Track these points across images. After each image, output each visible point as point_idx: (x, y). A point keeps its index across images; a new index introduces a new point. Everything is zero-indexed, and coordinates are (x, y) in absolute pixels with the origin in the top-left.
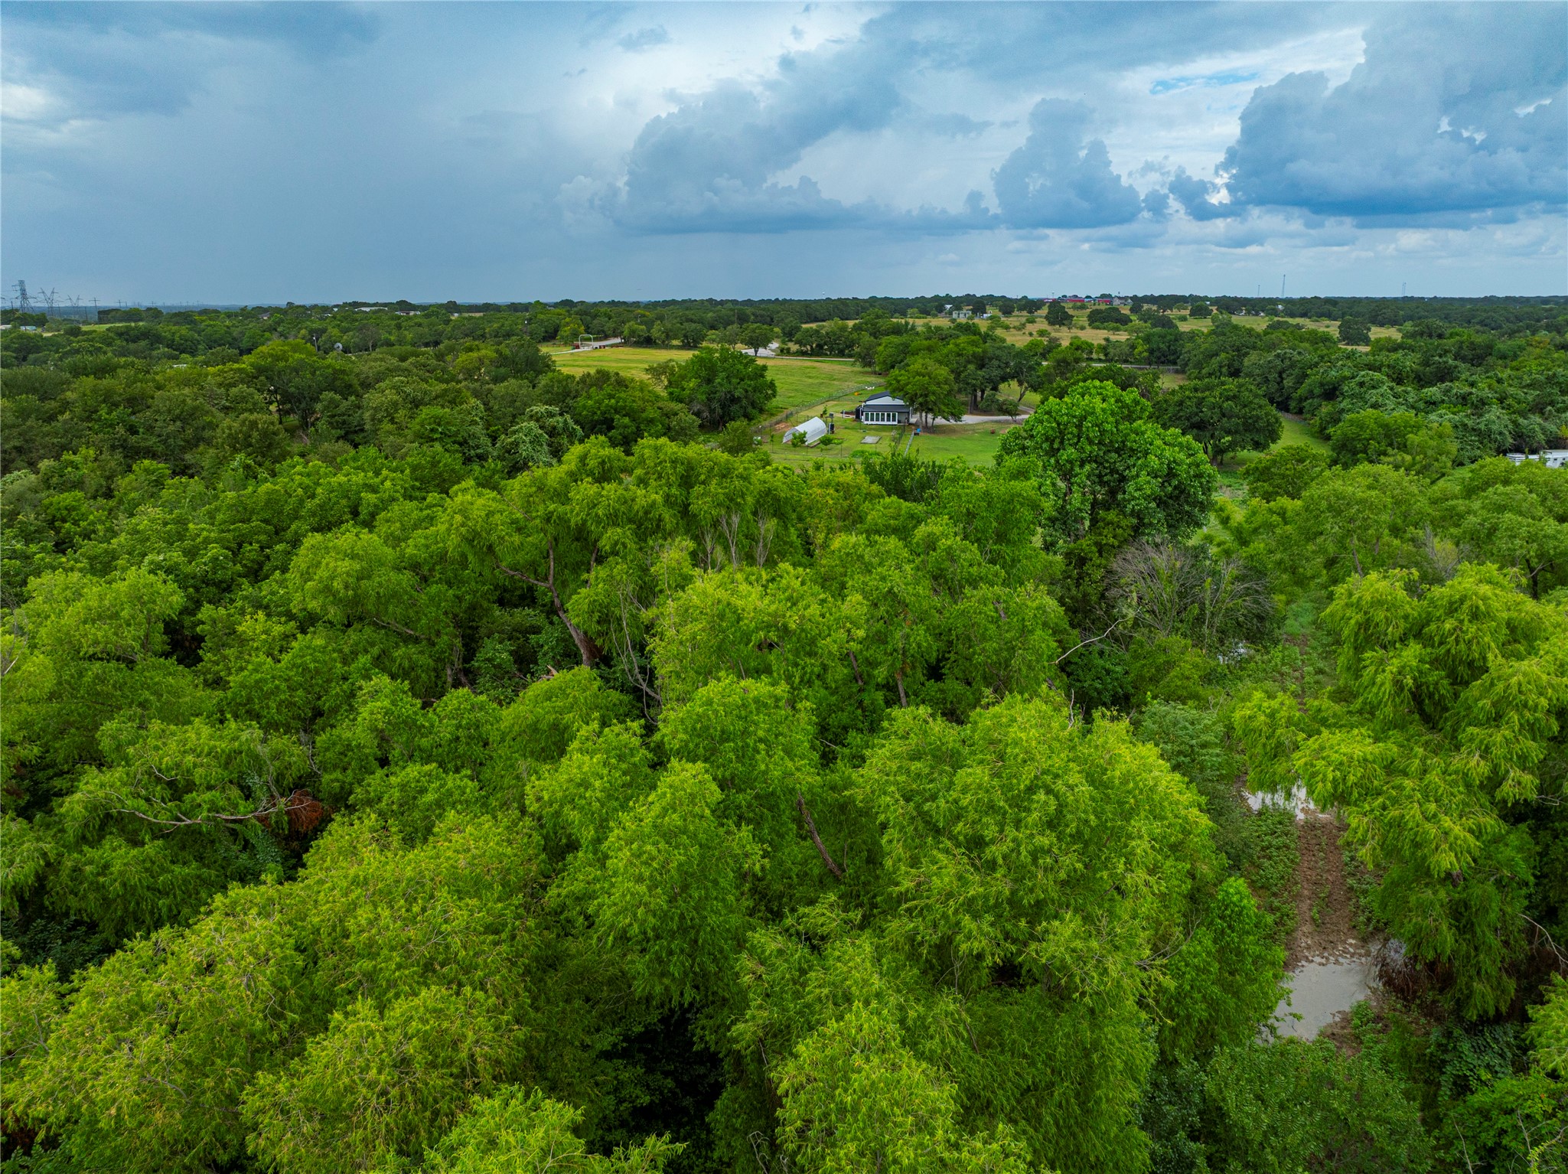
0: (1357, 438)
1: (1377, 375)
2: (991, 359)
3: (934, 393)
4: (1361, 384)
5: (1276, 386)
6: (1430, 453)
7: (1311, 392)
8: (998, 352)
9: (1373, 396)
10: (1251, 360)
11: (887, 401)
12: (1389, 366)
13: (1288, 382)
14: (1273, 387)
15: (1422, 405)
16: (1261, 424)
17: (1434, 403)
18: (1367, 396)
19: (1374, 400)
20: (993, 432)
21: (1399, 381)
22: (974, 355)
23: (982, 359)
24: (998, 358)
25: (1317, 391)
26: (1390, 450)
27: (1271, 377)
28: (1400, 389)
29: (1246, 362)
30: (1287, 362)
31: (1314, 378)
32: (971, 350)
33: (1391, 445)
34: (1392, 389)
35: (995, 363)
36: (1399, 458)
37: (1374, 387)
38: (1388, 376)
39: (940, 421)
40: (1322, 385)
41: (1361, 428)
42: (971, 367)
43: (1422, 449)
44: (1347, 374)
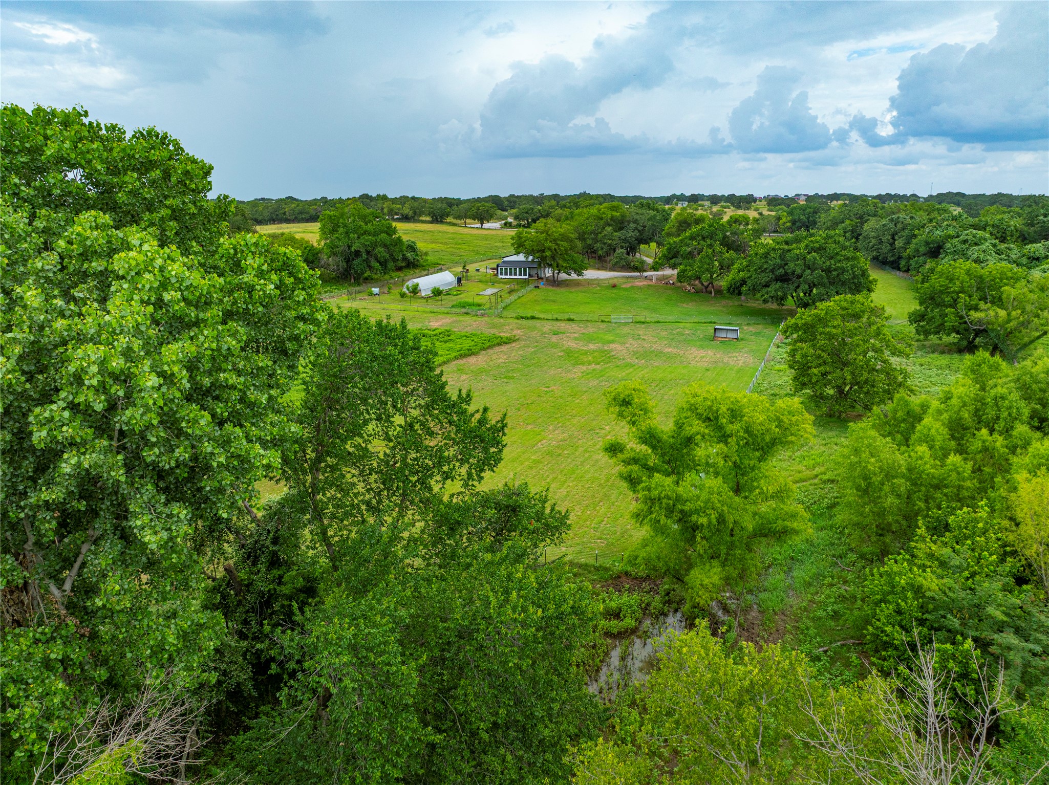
0: (945, 291)
1: (980, 233)
2: (629, 222)
3: (550, 249)
4: (965, 242)
5: (889, 247)
6: (1029, 308)
7: (917, 250)
8: (637, 217)
9: (975, 252)
10: (871, 225)
11: (521, 257)
12: (993, 226)
13: (899, 243)
14: (885, 248)
15: (1024, 260)
16: (846, 276)
17: (1038, 259)
18: (969, 253)
19: (975, 256)
20: (614, 286)
21: (1003, 240)
22: (612, 218)
23: (622, 222)
24: (636, 222)
25: (923, 249)
26: (982, 305)
27: (884, 239)
28: (1003, 246)
29: (866, 227)
30: (900, 226)
31: (922, 236)
32: (609, 214)
33: (984, 299)
34: (994, 246)
35: (632, 225)
36: (992, 313)
37: (976, 244)
38: (991, 234)
39: (563, 276)
40: (927, 243)
41: (951, 280)
42: (609, 229)
43: (1019, 303)
44: (951, 232)
